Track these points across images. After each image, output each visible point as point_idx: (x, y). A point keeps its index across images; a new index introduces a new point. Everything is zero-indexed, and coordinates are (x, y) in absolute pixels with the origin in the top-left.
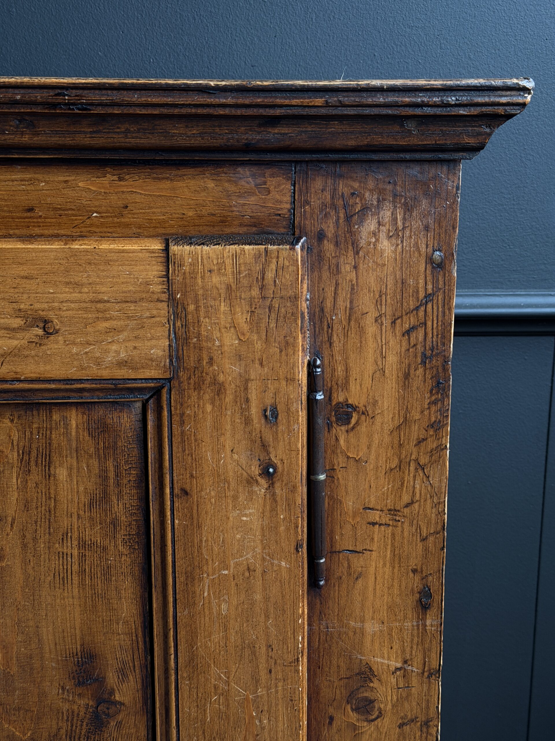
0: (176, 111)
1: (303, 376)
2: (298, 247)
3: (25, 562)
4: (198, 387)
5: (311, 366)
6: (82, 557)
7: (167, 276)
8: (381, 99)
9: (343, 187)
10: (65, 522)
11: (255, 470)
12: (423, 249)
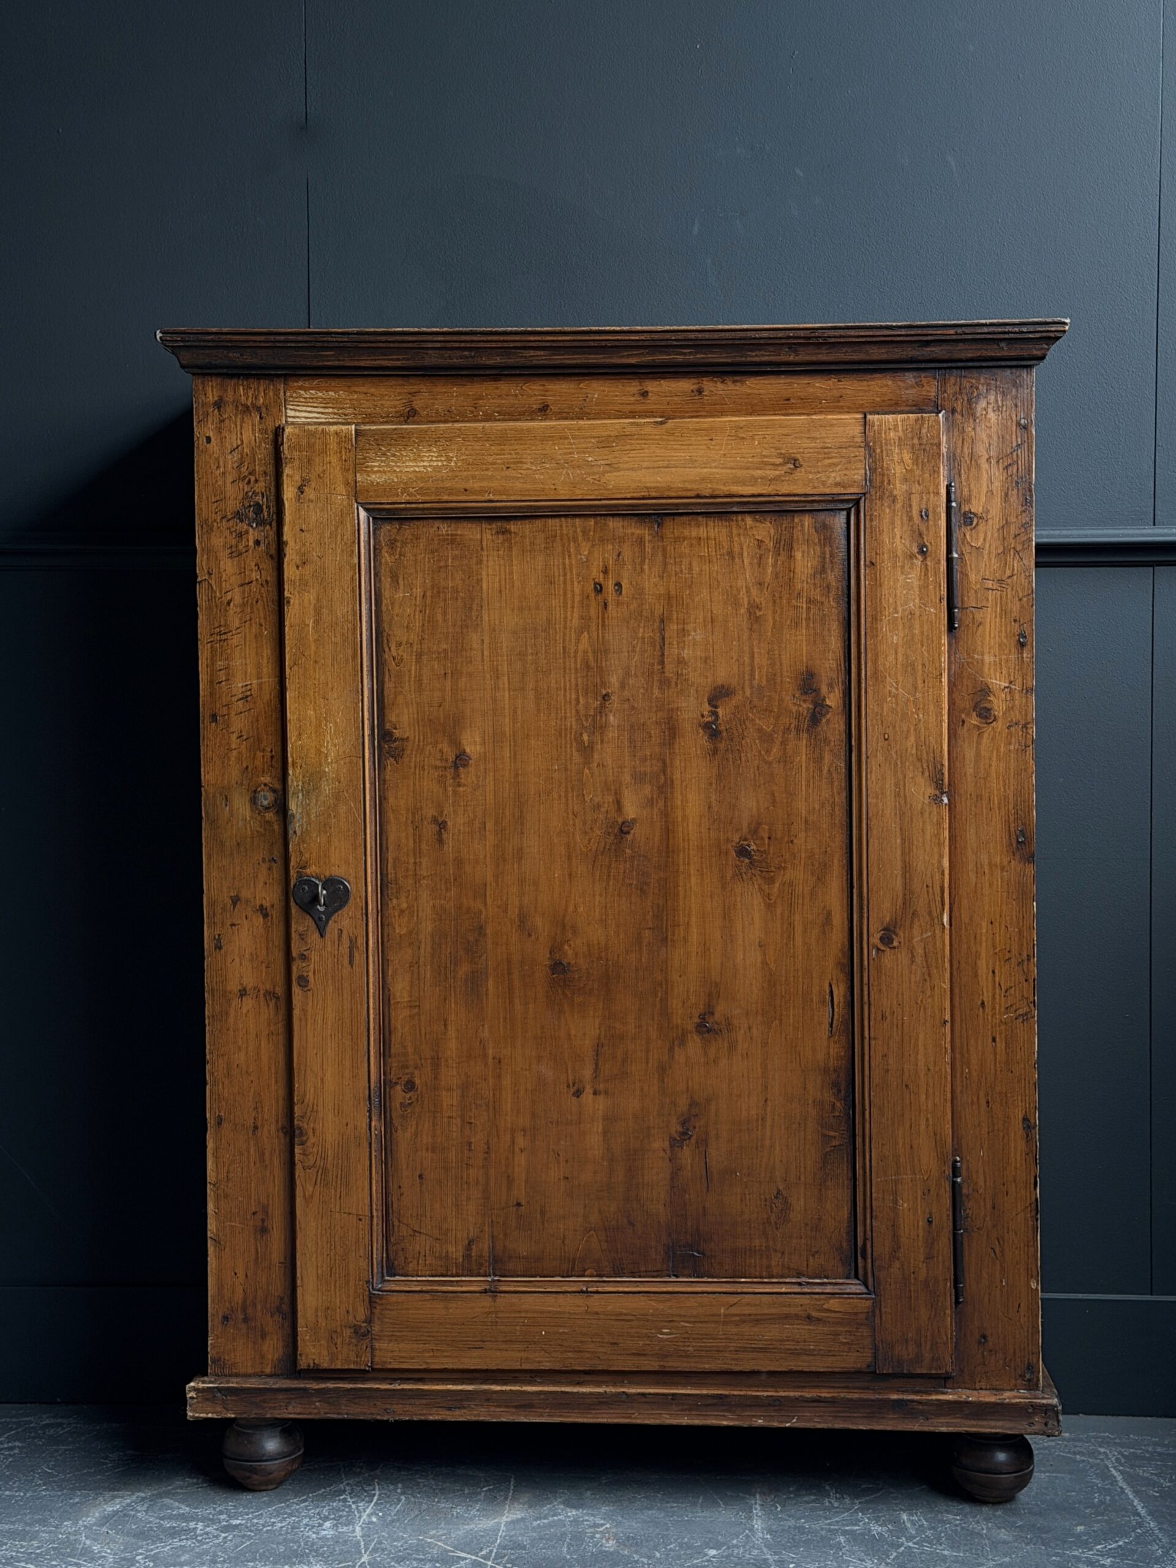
0: (874, 339)
1: (943, 491)
2: (940, 415)
3: (775, 612)
4: (881, 498)
5: (949, 487)
6: (808, 609)
7: (865, 433)
8: (985, 330)
9: (966, 383)
10: (799, 586)
11: (915, 550)
12: (1014, 418)
